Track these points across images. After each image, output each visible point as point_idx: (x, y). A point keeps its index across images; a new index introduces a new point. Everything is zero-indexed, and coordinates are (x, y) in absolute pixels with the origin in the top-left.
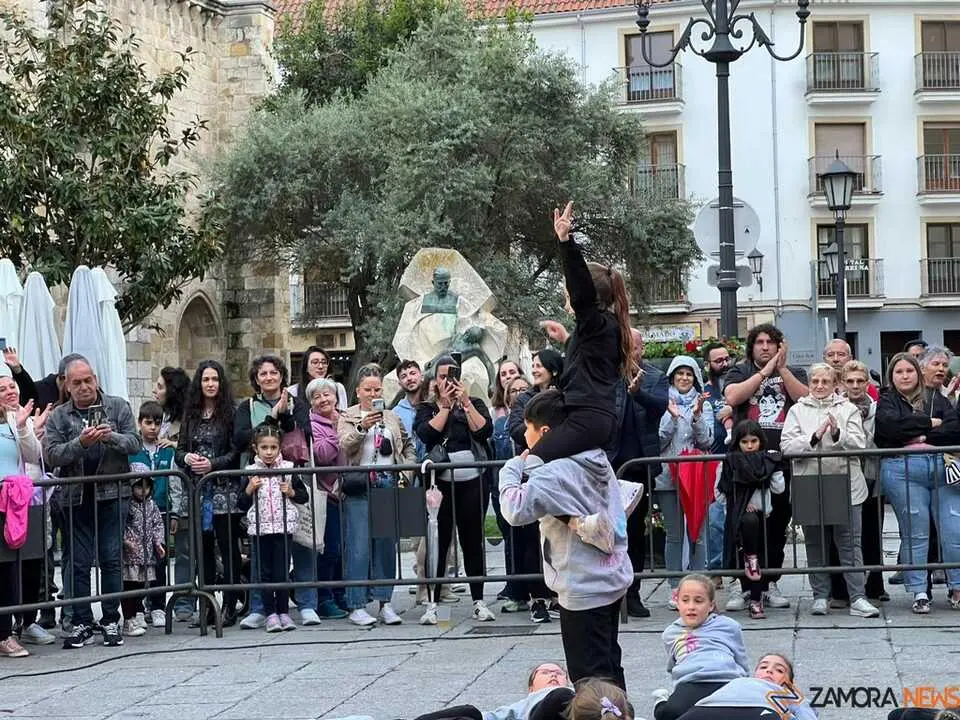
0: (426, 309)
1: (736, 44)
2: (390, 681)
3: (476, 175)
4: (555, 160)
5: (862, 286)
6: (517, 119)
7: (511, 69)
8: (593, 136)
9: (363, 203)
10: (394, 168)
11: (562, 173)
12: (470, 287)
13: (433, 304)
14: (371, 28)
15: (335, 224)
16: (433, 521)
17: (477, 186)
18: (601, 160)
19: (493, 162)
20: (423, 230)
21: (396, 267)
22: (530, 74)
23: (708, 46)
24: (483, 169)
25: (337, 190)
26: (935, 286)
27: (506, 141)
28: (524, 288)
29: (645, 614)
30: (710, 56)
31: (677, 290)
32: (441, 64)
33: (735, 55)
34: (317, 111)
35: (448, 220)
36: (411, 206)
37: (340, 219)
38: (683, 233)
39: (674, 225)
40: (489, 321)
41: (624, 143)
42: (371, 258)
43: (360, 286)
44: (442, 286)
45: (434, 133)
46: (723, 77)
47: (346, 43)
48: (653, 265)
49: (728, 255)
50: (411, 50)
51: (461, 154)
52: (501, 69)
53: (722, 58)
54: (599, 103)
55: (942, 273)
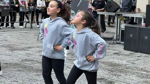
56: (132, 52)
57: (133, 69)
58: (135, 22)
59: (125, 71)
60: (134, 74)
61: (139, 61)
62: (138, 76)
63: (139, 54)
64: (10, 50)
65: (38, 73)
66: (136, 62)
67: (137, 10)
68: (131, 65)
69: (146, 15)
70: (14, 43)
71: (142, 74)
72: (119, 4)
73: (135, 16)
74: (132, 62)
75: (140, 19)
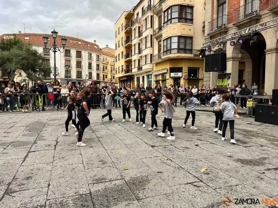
0: (18, 76)
1: (56, 50)
2: (13, 118)
3: (25, 61)
4: (35, 60)
5: (70, 77)
6: (30, 56)
7: (29, 50)
8: (40, 58)
9: (10, 63)
10: (14, 60)
11: (36, 62)
12: (24, 74)
13: (19, 76)
14: (11, 43)
15: (6, 66)
16: (19, 100)
17: (25, 63)
18: (40, 61)
19: (27, 60)
20: (18, 67)
21: (14, 71)
22: (32, 51)
23: (53, 50)
24: (26, 61)
25: (6, 62)
26: (77, 78)
27: (29, 58)
28: (31, 75)
29: (45, 110)
30: (53, 51)
31: (49, 76)
32: (20, 48)
33: (56, 51)
34: (4, 52)
35: (21, 66)
36: (16, 64)
37: (7, 65)
38: (50, 70)
39: (49, 69)
40: (26, 78)
41: (43, 60)
42: (11, 70)
43: (9, 73)
44: (20, 74)
45: (19, 56)
46: (55, 54)
47: (7, 44)
48: (46, 73)
49: (55, 73)
50: (16, 46)
51: (23, 59)
52: (28, 50)
53: (55, 52)
54: (40, 55)
55: (78, 76)
56: (262, 123)
57: (263, 135)
58: (263, 102)
59: (256, 136)
60: (263, 138)
61: (267, 129)
62: (267, 140)
63: (267, 125)
64: (175, 119)
65: (193, 134)
66: (265, 130)
67: (264, 94)
68: (261, 132)
69: (272, 97)
70: (177, 115)
71: (269, 138)
72: (250, 90)
73: (263, 97)
74: (262, 130)
75: (267, 100)
